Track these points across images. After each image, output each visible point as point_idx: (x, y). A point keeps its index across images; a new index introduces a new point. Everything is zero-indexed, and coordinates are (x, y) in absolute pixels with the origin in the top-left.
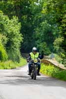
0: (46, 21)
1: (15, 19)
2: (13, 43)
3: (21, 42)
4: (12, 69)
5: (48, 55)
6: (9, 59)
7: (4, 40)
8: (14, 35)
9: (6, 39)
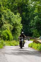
0: (37, 16)
1: (18, 15)
2: (17, 30)
3: (21, 29)
4: (15, 45)
5: (38, 37)
6: (14, 39)
7: (11, 28)
8: (17, 25)
9: (12, 27)
